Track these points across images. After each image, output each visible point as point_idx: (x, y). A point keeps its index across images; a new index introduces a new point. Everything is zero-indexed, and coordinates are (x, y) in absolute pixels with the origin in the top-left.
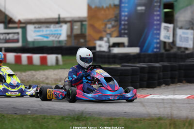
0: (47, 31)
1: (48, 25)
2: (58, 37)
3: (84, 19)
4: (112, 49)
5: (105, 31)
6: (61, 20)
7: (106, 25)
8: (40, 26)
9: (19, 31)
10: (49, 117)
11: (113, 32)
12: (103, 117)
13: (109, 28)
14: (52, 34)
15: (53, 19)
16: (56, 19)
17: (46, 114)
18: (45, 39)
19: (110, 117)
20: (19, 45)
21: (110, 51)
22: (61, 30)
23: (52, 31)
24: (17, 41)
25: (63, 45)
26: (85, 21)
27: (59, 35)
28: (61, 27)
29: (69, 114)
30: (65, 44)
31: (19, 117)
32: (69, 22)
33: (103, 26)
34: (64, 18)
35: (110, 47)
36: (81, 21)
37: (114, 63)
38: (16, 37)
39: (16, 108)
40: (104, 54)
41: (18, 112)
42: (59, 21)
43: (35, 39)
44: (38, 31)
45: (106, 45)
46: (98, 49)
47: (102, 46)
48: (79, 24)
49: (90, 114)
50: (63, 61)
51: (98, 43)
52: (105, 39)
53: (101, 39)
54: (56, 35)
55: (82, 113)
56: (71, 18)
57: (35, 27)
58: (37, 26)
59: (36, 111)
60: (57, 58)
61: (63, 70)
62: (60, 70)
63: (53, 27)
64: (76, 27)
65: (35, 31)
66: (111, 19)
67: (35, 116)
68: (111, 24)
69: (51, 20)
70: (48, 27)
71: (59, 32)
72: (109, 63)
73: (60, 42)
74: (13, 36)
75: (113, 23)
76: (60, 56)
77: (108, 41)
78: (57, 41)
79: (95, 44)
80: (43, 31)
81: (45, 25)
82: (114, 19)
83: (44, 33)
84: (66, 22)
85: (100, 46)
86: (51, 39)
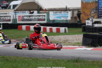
0: (60, 15)
1: (61, 12)
2: (66, 18)
3: (79, 9)
4: (94, 24)
5: (90, 15)
6: (67, 9)
7: (91, 12)
8: (56, 12)
9: (45, 14)
10: (61, 60)
11: (94, 15)
12: (89, 60)
13: (93, 14)
14: (63, 16)
15: (63, 8)
16: (65, 8)
17: (59, 59)
18: (59, 19)
19: (94, 61)
20: (45, 22)
21: (93, 25)
22: (68, 14)
23: (63, 15)
24: (44, 20)
25: (69, 22)
26: (80, 10)
27: (67, 17)
28: (68, 12)
29: (72, 59)
30: (70, 21)
31: (45, 60)
32: (72, 10)
33: (89, 13)
34: (69, 8)
35: (93, 23)
36: (78, 10)
37: (95, 32)
38: (44, 18)
39: (44, 55)
40: (90, 27)
41: (45, 57)
42: (66, 10)
43: (54, 19)
44: (55, 15)
45: (91, 23)
46: (87, 25)
47: (89, 23)
48: (77, 11)
49: (83, 58)
50: (68, 31)
51: (87, 21)
52: (91, 19)
53: (88, 19)
54: (65, 17)
55: (79, 58)
56: (72, 8)
57: (54, 13)
58: (55, 12)
59: (55, 57)
60: (65, 29)
61: (68, 35)
62: (67, 35)
63: (63, 13)
64: (75, 13)
65: (54, 15)
66: (93, 9)
67: (54, 59)
68: (94, 11)
69: (62, 9)
70: (60, 13)
71: (67, 15)
72: (93, 32)
73: (67, 20)
74: (42, 17)
75: (95, 11)
76: (67, 28)
77: (92, 21)
78: (65, 20)
79: (85, 22)
80: (58, 15)
81: (59, 12)
82: (95, 9)
83: (59, 16)
84: (70, 10)
85: (88, 23)
86: (62, 19)
